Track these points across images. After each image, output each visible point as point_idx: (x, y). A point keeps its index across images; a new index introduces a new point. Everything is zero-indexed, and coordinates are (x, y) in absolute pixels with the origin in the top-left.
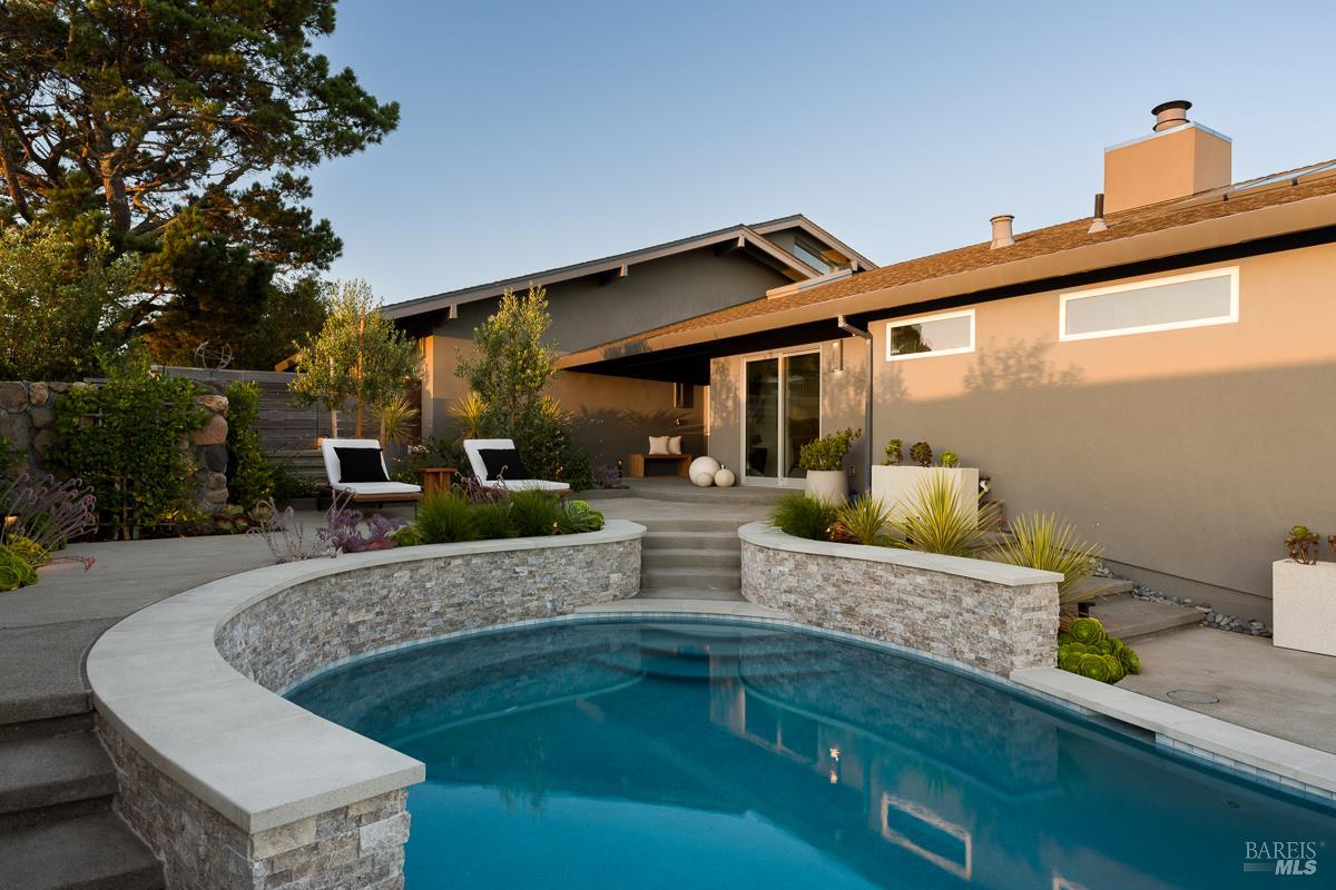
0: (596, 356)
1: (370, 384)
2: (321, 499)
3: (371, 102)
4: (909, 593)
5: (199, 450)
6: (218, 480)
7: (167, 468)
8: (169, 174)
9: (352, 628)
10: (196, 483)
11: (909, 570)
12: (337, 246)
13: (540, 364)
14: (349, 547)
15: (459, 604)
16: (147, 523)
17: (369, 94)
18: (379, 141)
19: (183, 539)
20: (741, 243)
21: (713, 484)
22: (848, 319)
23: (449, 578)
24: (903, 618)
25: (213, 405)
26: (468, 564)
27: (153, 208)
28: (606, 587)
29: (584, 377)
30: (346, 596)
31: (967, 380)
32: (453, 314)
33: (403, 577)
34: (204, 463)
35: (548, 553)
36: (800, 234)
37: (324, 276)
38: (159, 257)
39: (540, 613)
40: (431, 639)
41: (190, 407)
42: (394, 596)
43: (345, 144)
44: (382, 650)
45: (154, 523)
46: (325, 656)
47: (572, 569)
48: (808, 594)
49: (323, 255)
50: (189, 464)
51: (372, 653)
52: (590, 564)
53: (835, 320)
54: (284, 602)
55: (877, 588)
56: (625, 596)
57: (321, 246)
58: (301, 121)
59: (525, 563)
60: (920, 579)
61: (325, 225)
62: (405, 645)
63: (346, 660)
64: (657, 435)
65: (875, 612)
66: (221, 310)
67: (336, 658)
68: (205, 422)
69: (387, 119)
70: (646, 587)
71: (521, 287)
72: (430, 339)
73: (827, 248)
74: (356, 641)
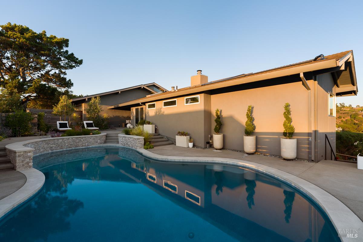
0: (113, 107)
1: (67, 112)
2: (57, 131)
3: (77, 59)
5: (32, 123)
6: (36, 128)
7: (26, 126)
8: (36, 69)
9: (52, 147)
10: (31, 128)
12: (72, 84)
13: (98, 109)
14: (52, 137)
15: (71, 145)
16: (22, 134)
17: (77, 58)
18: (79, 66)
19: (29, 137)
20: (142, 88)
21: (130, 128)
22: (141, 103)
23: (69, 141)
25: (34, 116)
26: (72, 139)
27: (32, 76)
28: (97, 142)
29: (113, 110)
30: (50, 143)
31: (155, 113)
32: (87, 100)
33: (61, 141)
34: (33, 125)
35: (87, 137)
36: (154, 86)
37: (70, 90)
38: (32, 88)
39: (85, 146)
40: (66, 149)
41: (30, 117)
42: (59, 143)
43: (71, 67)
44: (57, 150)
45: (23, 134)
46: (46, 151)
47: (91, 140)
48: (123, 142)
49: (69, 86)
50: (30, 126)
51: (55, 151)
52: (94, 139)
53: (139, 103)
54: (38, 143)
56: (101, 143)
57: (69, 84)
58: (62, 63)
59: (82, 139)
61: (70, 80)
62: (61, 150)
63: (50, 151)
64: (127, 120)
65: (129, 144)
66: (45, 97)
67: (49, 151)
68: (33, 119)
69: (81, 62)
70: (105, 142)
71: (95, 96)
72: (83, 104)
73: (160, 88)
74: (52, 149)
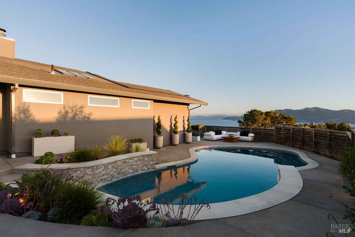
4: (133, 163)
11: (134, 158)
24: (132, 168)
55: (126, 164)
60: (136, 159)
65: (125, 170)
